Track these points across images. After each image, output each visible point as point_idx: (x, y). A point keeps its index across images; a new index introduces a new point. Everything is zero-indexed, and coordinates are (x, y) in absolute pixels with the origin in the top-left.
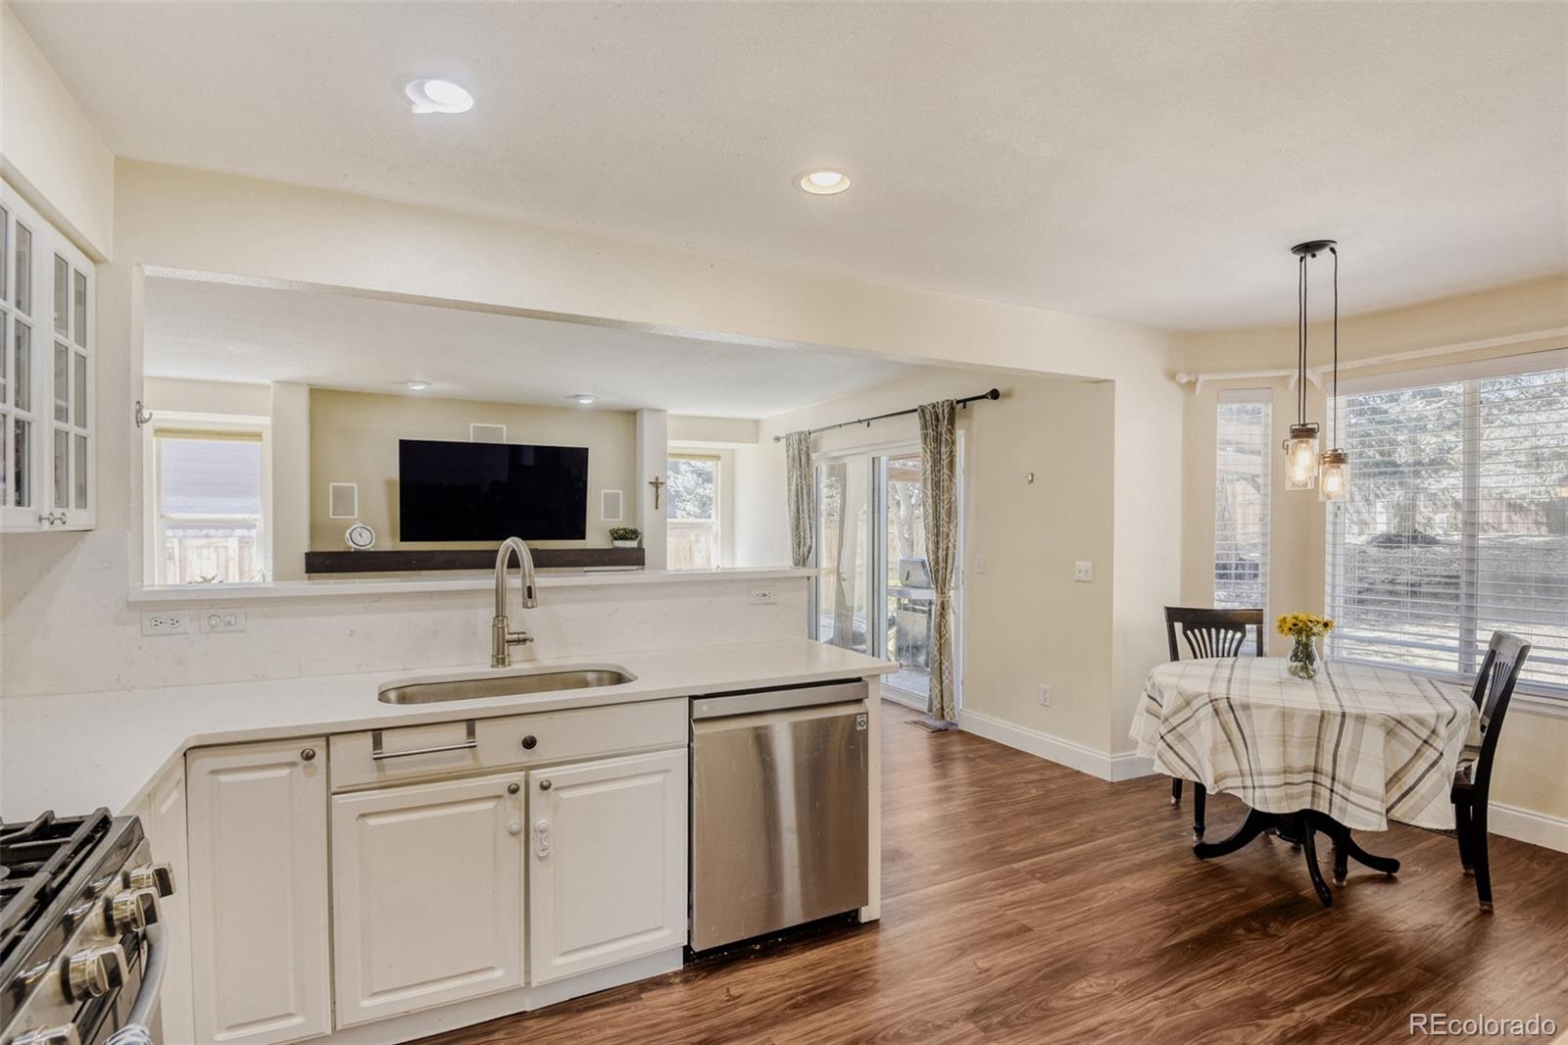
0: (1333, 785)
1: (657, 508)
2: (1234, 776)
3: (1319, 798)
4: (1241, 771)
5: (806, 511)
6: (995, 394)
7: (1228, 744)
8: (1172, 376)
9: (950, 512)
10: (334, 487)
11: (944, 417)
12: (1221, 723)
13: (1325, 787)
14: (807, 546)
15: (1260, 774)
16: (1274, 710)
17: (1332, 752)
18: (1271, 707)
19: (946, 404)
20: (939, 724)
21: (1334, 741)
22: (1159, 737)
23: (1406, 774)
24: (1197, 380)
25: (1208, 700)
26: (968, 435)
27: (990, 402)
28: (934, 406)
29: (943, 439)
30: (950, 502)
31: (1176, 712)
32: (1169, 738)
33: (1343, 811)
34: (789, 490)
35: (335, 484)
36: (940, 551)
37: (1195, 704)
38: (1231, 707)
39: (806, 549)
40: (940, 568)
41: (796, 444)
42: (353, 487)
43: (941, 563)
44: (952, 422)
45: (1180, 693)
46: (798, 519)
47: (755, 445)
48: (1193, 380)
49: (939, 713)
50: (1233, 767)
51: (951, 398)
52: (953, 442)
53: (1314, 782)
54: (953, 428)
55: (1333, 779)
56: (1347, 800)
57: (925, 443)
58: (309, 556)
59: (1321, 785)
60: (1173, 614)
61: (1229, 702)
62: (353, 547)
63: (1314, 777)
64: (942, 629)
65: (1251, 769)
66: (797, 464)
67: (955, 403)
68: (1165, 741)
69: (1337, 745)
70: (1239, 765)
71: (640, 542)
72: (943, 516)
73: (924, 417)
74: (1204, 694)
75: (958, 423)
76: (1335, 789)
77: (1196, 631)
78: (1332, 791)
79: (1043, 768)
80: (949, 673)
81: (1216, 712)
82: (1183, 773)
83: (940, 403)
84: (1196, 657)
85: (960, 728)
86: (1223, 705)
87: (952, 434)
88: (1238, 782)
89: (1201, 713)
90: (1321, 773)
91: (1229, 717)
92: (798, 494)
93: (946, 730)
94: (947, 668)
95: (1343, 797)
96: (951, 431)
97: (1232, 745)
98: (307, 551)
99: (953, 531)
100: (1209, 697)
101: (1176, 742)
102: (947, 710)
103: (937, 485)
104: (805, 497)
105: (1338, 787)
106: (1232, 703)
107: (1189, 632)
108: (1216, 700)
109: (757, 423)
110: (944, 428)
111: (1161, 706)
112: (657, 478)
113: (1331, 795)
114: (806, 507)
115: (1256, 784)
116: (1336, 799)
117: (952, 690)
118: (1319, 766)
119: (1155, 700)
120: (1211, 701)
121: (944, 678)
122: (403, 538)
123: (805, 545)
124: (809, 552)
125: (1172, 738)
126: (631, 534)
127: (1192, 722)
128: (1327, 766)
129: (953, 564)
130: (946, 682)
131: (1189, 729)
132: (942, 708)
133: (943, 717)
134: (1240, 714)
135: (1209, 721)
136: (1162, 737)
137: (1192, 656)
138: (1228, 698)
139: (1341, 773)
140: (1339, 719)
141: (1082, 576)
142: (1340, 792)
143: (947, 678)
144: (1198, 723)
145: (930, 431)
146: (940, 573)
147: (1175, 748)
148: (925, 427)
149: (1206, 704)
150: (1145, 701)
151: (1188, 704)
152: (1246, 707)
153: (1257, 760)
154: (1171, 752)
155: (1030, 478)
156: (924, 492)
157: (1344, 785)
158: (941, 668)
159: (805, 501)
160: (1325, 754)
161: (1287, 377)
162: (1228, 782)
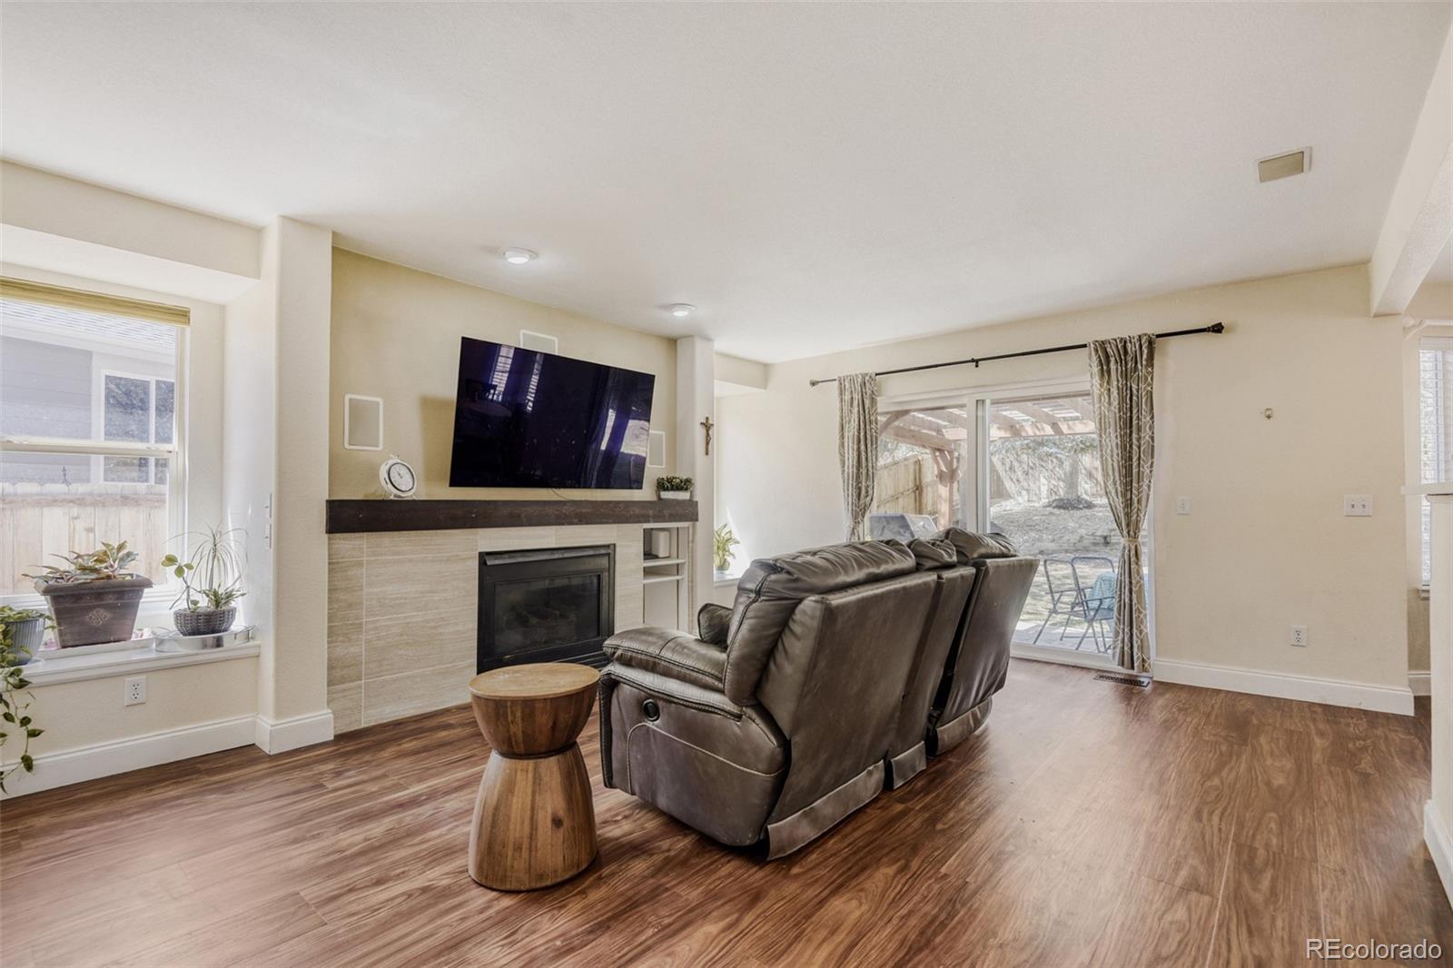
1: (707, 454)
6: (1218, 328)
10: (351, 400)
35: (353, 396)
42: (378, 404)
47: (763, 390)
51: (1150, 333)
54: (1151, 363)
58: (331, 504)
62: (392, 494)
71: (691, 496)
85: (1156, 679)
98: (327, 498)
109: (766, 366)
112: (707, 419)
122: (455, 481)
126: (685, 485)
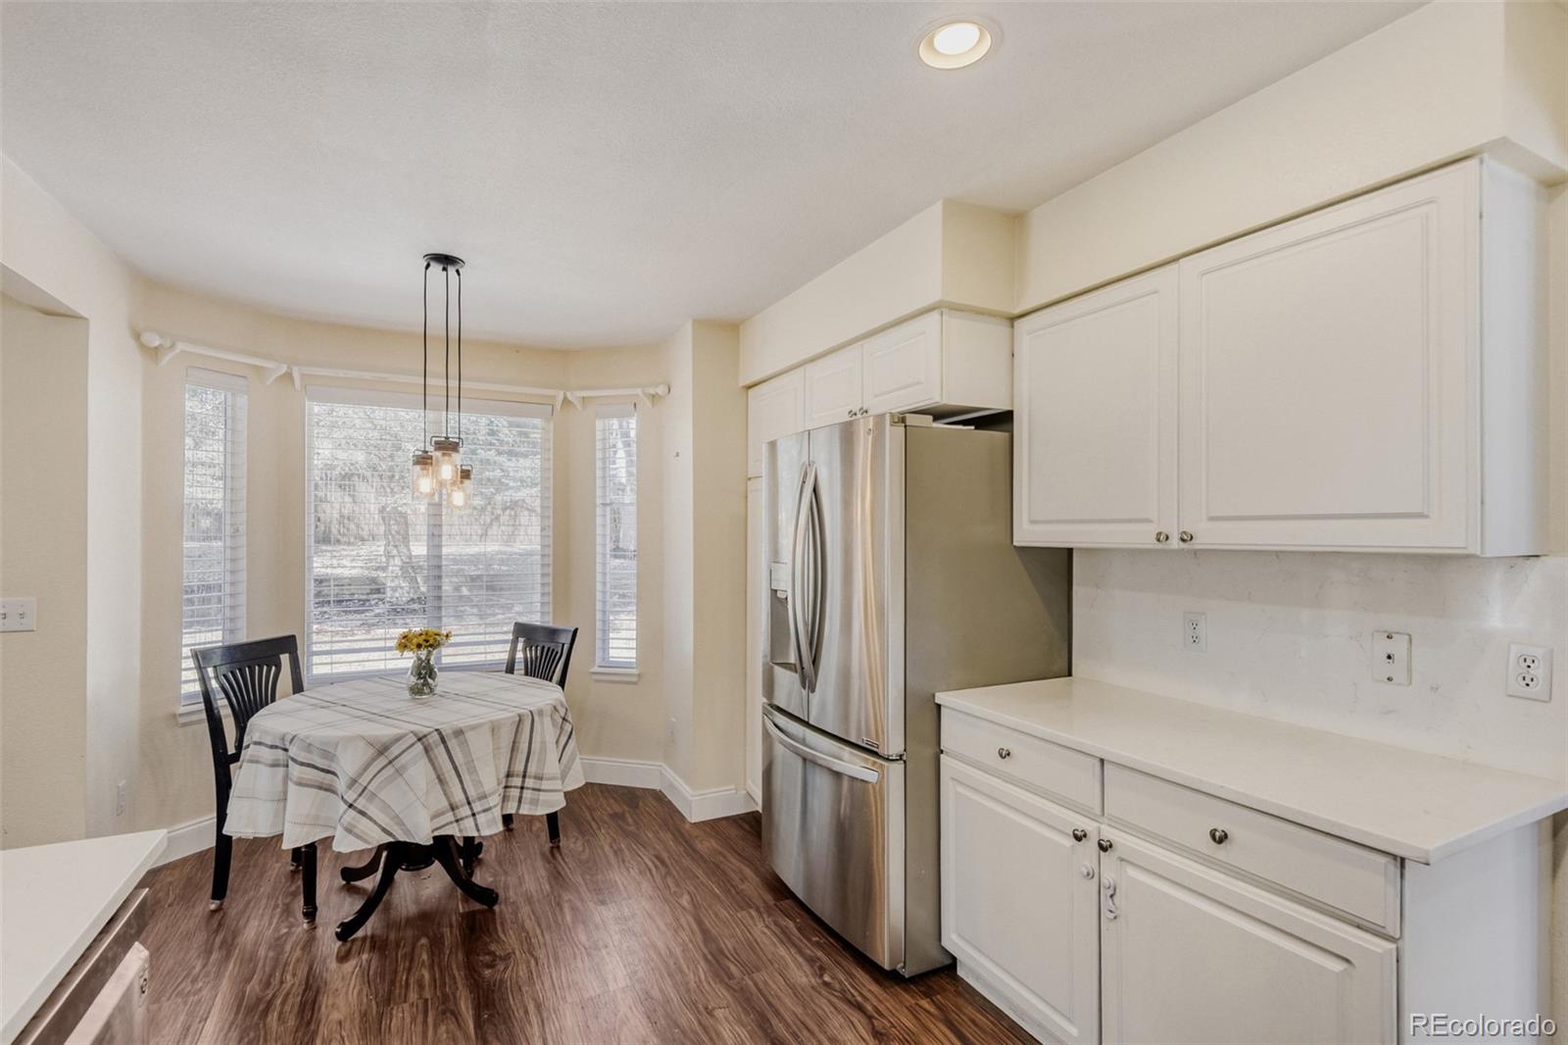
2: (442, 813)
12: (431, 761)
16: (486, 728)
18: (485, 724)
25: (416, 739)
31: (366, 767)
32: (360, 804)
37: (394, 750)
38: (441, 738)
45: (370, 744)
56: (537, 791)
61: (439, 734)
68: (355, 809)
74: (405, 734)
81: (427, 750)
82: (377, 838)
86: (433, 739)
89: (406, 757)
91: (440, 752)
100: (415, 735)
101: (368, 805)
105: (528, 782)
106: (443, 733)
108: (425, 736)
119: (310, 766)
120: (419, 740)
125: (364, 802)
127: (387, 772)
128: (519, 768)
131: (382, 782)
134: (452, 744)
135: (419, 761)
136: (351, 806)
138: (437, 730)
139: (531, 768)
140: (530, 717)
142: (529, 785)
147: (366, 812)
149: (413, 745)
151: (381, 753)
152: (459, 733)
153: (476, 783)
157: (534, 777)
162: (436, 823)
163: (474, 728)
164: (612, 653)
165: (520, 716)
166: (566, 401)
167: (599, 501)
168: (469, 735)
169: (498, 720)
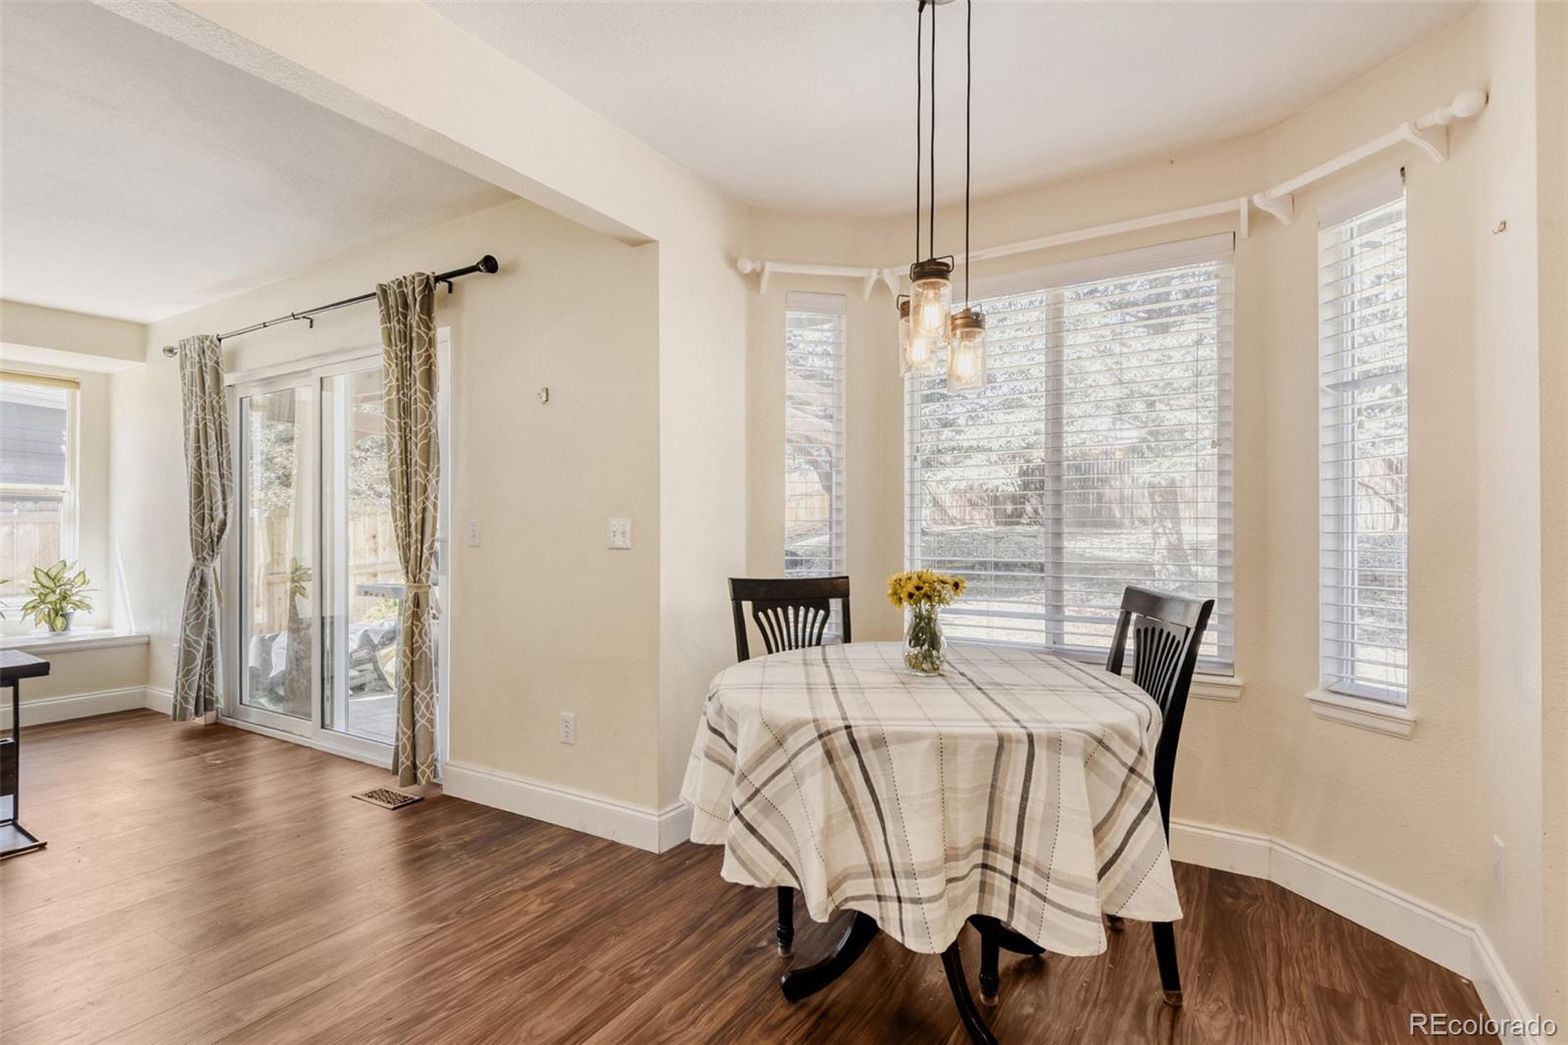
0: (1016, 869)
2: (861, 875)
3: (992, 893)
4: (872, 865)
5: (215, 463)
6: (490, 265)
7: (849, 814)
8: (732, 262)
9: (428, 452)
11: (415, 300)
12: (838, 778)
13: (1001, 873)
14: (217, 522)
15: (912, 875)
16: (925, 744)
17: (1017, 813)
18: (919, 737)
19: (417, 279)
20: (412, 792)
21: (1019, 790)
22: (732, 811)
23: (1111, 829)
24: (763, 270)
25: (816, 735)
26: (456, 336)
27: (482, 278)
28: (400, 285)
29: (414, 335)
30: (427, 435)
31: (761, 759)
32: (748, 812)
33: (1037, 918)
34: (186, 432)
36: (413, 514)
37: (793, 744)
38: (853, 743)
39: (215, 527)
40: (412, 541)
41: (195, 356)
43: (414, 534)
44: (427, 307)
45: (766, 725)
46: (199, 478)
47: (142, 364)
48: (758, 270)
49: (408, 774)
50: (857, 858)
51: (429, 273)
52: (431, 342)
53: (985, 866)
54: (431, 319)
55: (1017, 859)
56: (1044, 899)
57: (390, 345)
59: (994, 869)
60: (742, 589)
61: (850, 735)
63: (985, 856)
64: (416, 637)
65: (891, 864)
66: (197, 389)
67: (432, 280)
68: (741, 818)
69: (1024, 799)
70: (867, 850)
72: (416, 457)
73: (386, 301)
74: (806, 723)
75: (438, 314)
76: (1020, 878)
77: (770, 612)
78: (1014, 880)
79: (560, 848)
80: (427, 707)
81: (829, 755)
82: (773, 875)
83: (409, 278)
84: (770, 651)
85: (445, 792)
86: (841, 740)
87: (429, 329)
88: (867, 886)
89: (803, 760)
90: (995, 850)
91: (851, 764)
92: (201, 436)
93: (422, 800)
94: (423, 699)
95: (1034, 892)
96: (428, 325)
97: (855, 817)
99: (434, 482)
100: (817, 727)
101: (760, 818)
102: (422, 768)
103: (405, 410)
104: (212, 440)
105: (1026, 875)
106: (856, 736)
107: (761, 614)
108: (829, 733)
109: (144, 327)
110: (414, 318)
111: (734, 749)
113: (1013, 889)
114: (214, 456)
115: (904, 894)
116: (1022, 895)
117: (433, 733)
118: (993, 837)
119: (722, 735)
120: (820, 736)
121: (417, 716)
123: (212, 520)
124: (222, 530)
125: (754, 811)
127: (787, 776)
128: (1006, 837)
129: (433, 535)
130: (421, 722)
131: (781, 789)
132: (415, 766)
133: (415, 780)
134: (870, 757)
135: (819, 775)
136: (737, 812)
137: (766, 651)
138: (848, 727)
139: (1030, 849)
140: (1025, 747)
141: (619, 542)
142: (1029, 883)
143: (423, 716)
144: (798, 780)
145: (394, 323)
146: (413, 548)
147: (760, 831)
148: (387, 318)
149: (811, 743)
150: (703, 736)
151: (780, 743)
152: (879, 742)
153: (905, 844)
154: (753, 839)
155: (544, 399)
156: (388, 422)
157: (1037, 870)
158: (413, 700)
159: (213, 448)
160: (1004, 815)
161: (863, 278)
162: (850, 888)
163: (905, 739)
164: (1362, 670)
165: (1001, 739)
166: (1256, 217)
167: (1324, 382)
168: (894, 750)
169: (953, 737)
